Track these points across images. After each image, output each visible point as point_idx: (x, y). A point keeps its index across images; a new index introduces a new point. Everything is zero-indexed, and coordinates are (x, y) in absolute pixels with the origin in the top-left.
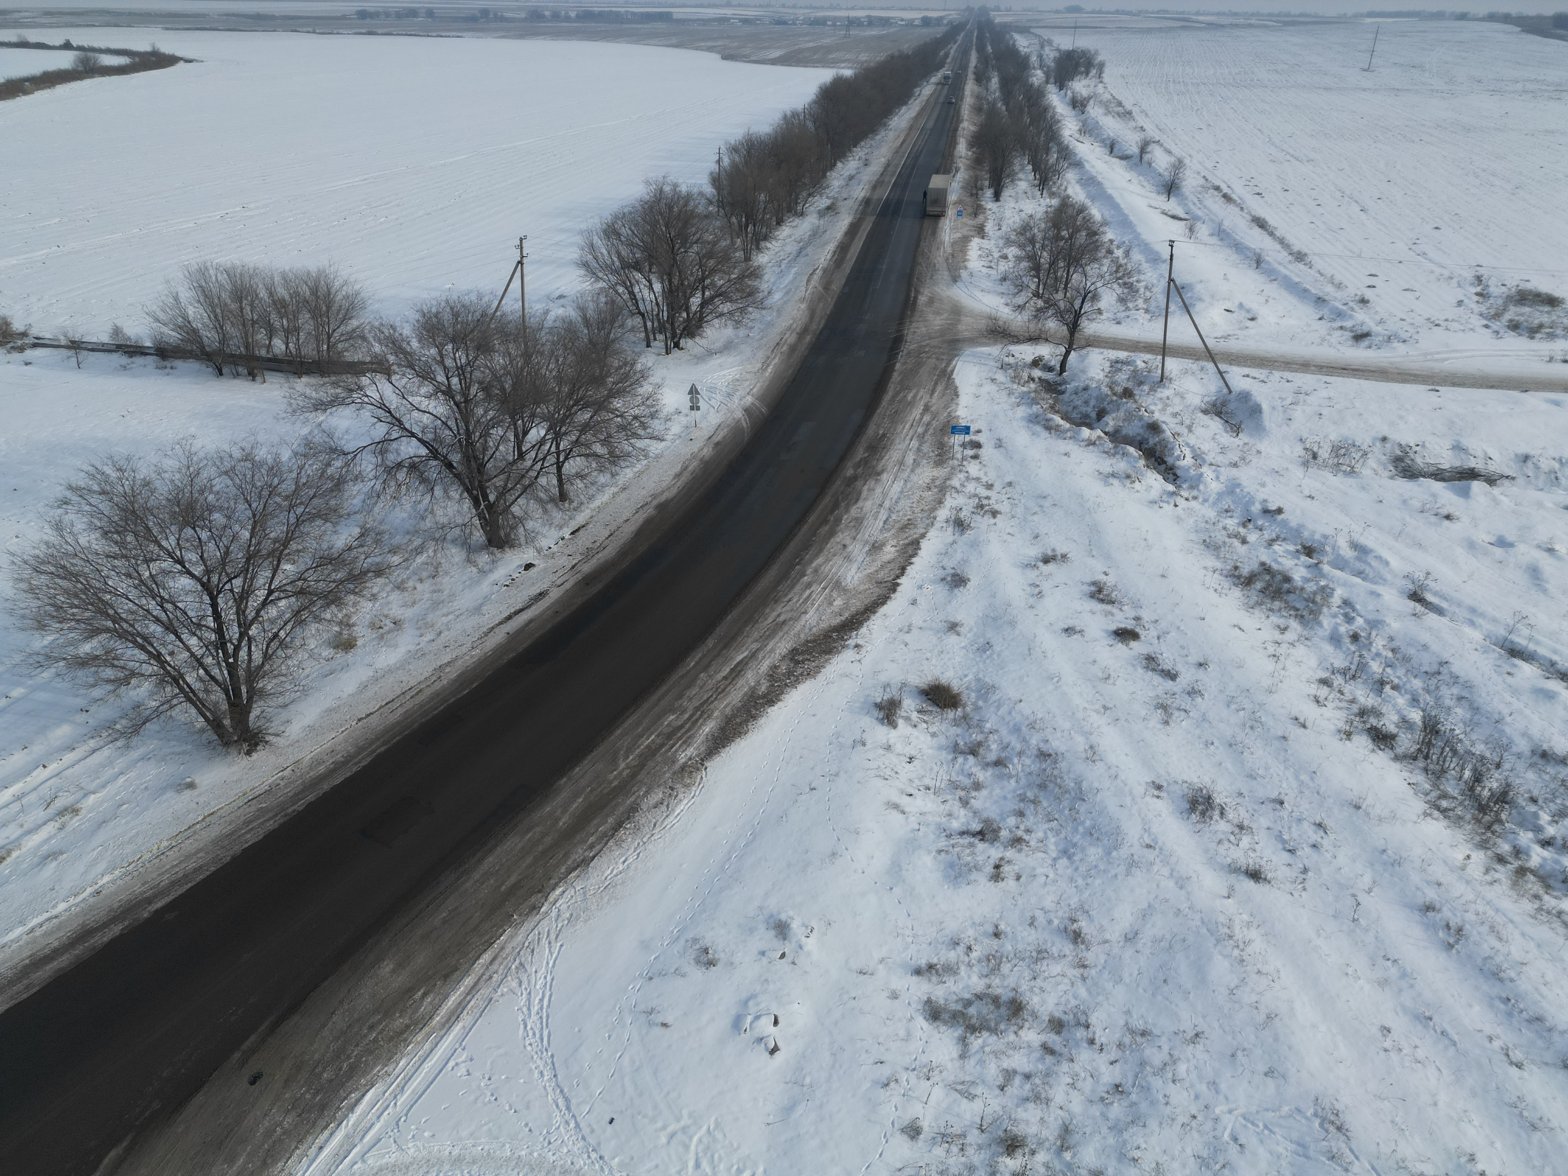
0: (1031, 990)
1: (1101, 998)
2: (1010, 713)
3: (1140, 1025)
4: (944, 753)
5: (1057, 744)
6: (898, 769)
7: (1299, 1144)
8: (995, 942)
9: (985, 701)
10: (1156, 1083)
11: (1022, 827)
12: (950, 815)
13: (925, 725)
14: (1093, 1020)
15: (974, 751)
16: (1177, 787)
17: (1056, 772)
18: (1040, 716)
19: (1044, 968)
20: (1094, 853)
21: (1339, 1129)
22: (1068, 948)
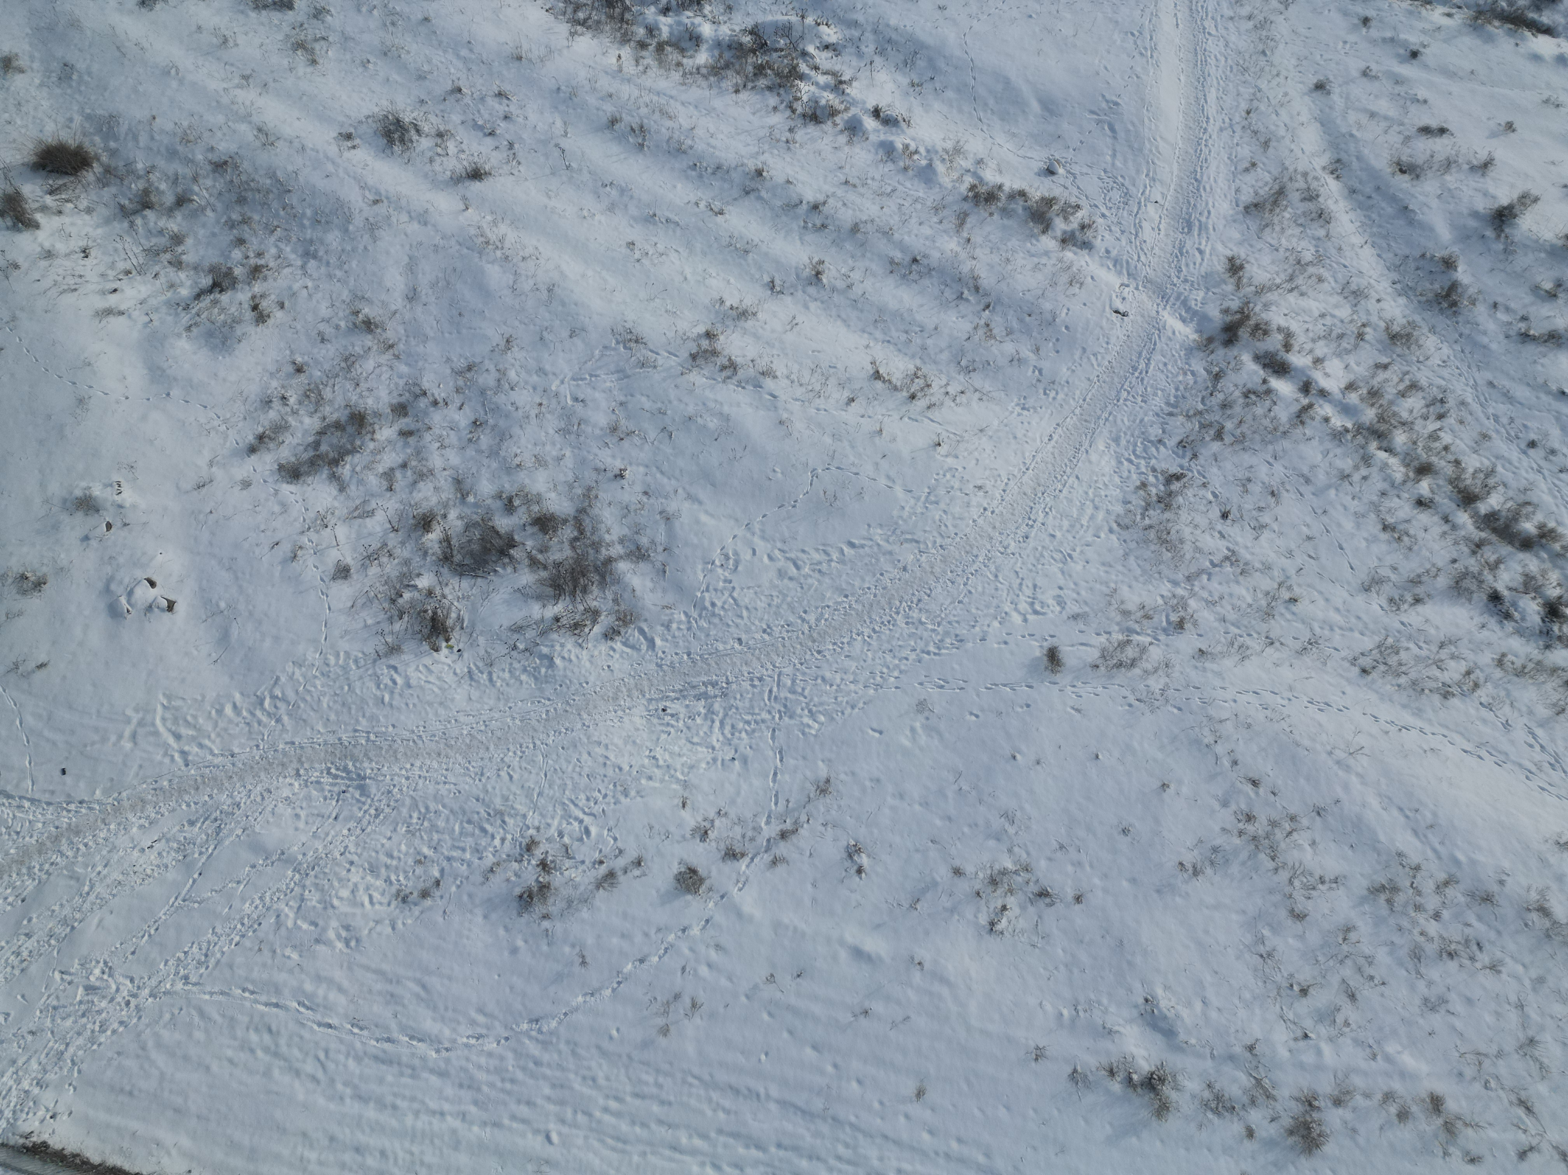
0: (361, 396)
1: (420, 364)
2: (152, 138)
3: (462, 364)
4: (116, 224)
5: (225, 146)
6: (79, 270)
7: (618, 372)
8: (302, 378)
9: (116, 139)
10: (501, 399)
11: (251, 254)
12: (172, 286)
13: (70, 205)
14: (426, 385)
15: (145, 203)
16: (364, 126)
17: (244, 178)
18: (185, 124)
19: (359, 371)
20: (333, 238)
21: (637, 341)
22: (368, 340)
